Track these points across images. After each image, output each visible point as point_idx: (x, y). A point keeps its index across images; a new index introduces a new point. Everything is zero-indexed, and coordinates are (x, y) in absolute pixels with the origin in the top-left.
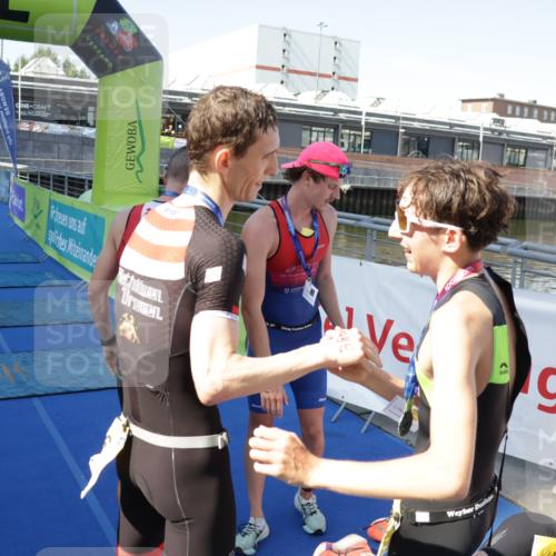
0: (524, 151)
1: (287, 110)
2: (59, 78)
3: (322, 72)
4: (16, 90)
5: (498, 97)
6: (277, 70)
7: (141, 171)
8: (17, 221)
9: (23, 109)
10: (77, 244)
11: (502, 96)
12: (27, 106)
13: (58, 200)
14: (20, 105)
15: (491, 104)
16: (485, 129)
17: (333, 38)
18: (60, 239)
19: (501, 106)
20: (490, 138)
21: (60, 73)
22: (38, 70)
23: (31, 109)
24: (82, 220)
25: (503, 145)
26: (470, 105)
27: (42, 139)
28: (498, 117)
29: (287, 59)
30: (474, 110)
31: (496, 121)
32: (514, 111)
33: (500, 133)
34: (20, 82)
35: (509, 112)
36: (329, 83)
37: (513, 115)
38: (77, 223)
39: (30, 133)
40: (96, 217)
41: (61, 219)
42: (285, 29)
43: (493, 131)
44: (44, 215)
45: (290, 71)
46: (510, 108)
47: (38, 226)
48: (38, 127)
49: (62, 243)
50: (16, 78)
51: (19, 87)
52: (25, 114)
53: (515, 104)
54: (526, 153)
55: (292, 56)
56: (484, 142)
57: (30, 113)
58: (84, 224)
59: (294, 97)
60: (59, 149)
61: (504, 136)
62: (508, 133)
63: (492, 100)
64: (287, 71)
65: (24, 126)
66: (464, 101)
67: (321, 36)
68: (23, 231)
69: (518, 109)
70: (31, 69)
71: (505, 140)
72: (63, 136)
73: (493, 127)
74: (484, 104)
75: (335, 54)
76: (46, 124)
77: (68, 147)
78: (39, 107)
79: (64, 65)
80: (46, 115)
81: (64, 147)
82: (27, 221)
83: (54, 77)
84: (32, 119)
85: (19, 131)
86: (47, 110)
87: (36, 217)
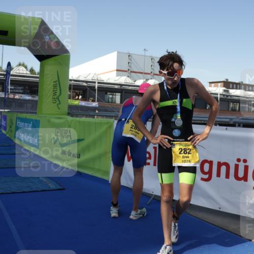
0: (238, 104)
1: (130, 88)
2: (27, 75)
3: (146, 72)
5: (225, 80)
6: (126, 71)
7: (60, 104)
8: (3, 131)
11: (227, 80)
12: (12, 88)
13: (20, 117)
14: (9, 87)
15: (222, 83)
16: (220, 95)
17: (151, 57)
19: (227, 84)
20: (222, 99)
21: (28, 73)
22: (18, 72)
23: (14, 89)
25: (229, 101)
26: (213, 85)
27: (19, 101)
28: (226, 89)
29: (130, 67)
30: (215, 86)
31: (225, 91)
32: (233, 86)
33: (227, 96)
35: (231, 87)
36: (149, 76)
37: (233, 88)
39: (14, 99)
40: (36, 120)
42: (129, 53)
43: (224, 95)
44: (14, 125)
45: (131, 72)
46: (231, 85)
47: (11, 131)
48: (17, 97)
51: (10, 79)
52: (12, 91)
53: (233, 83)
54: (239, 105)
55: (132, 65)
56: (220, 100)
57: (14, 91)
59: (133, 82)
60: (27, 106)
61: (229, 98)
62: (231, 96)
63: (223, 82)
64: (130, 72)
65: (11, 96)
66: (210, 83)
67: (145, 56)
68: (5, 135)
69: (235, 86)
70: (15, 71)
71: (229, 99)
72: (29, 100)
73: (224, 93)
74: (219, 84)
75: (152, 64)
76: (21, 95)
77: (31, 105)
78: (18, 88)
79: (30, 70)
80: (21, 91)
81: (29, 105)
82: (7, 130)
83: (25, 75)
84: (14, 93)
85: (8, 98)
86: (22, 89)
87: (11, 127)
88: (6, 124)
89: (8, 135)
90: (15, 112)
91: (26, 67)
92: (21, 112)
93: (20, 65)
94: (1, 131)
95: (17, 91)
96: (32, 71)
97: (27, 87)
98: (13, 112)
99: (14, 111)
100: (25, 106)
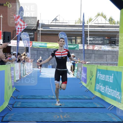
4: (87, 32)
8: (84, 84)
9: (90, 40)
10: (110, 88)
12: (92, 39)
14: (89, 39)
18: (102, 87)
21: (106, 23)
22: (97, 22)
23: (94, 40)
24: (111, 76)
27: (99, 53)
34: (88, 28)
38: (109, 78)
40: (117, 72)
41: (102, 77)
47: (91, 84)
48: (96, 48)
49: (102, 88)
50: (87, 26)
51: (88, 30)
52: (91, 42)
57: (93, 42)
58: (113, 77)
65: (91, 47)
68: (86, 88)
70: (94, 22)
72: (109, 51)
77: (110, 56)
78: (97, 39)
79: (109, 20)
80: (101, 42)
81: (109, 56)
82: (87, 83)
83: (104, 25)
84: (94, 44)
85: (88, 50)
86: (101, 40)
87: (91, 79)
88: (86, 76)
89: (88, 88)
90: (95, 64)
91: (105, 17)
92: (101, 64)
93: (99, 15)
94: (82, 84)
95: (97, 42)
96: (111, 20)
97: (106, 38)
98: (92, 63)
99: (94, 62)
100: (105, 58)
